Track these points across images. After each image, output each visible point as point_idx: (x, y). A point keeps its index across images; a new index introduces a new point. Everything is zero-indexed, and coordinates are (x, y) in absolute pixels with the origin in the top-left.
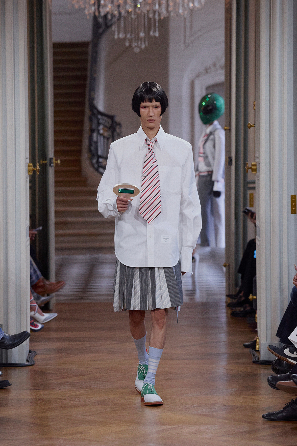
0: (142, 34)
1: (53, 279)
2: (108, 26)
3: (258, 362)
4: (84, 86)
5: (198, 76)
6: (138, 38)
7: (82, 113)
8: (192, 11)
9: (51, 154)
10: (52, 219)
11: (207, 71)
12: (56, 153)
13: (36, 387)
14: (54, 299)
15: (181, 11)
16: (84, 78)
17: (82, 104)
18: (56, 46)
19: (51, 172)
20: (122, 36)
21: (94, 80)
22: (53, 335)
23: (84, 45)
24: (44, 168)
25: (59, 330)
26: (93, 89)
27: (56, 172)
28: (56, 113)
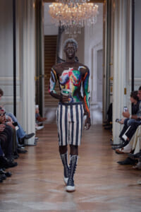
0: (75, 33)
1: (44, 116)
2: (64, 30)
3: (113, 145)
4: (55, 50)
5: (95, 47)
6: (73, 34)
7: (55, 59)
8: (92, 25)
9: (43, 73)
10: (43, 96)
11: (97, 45)
12: (45, 73)
13: (37, 153)
14: (44, 123)
15: (88, 24)
16: (55, 47)
17: (55, 56)
18: (46, 36)
19: (43, 79)
20: (68, 33)
21: (59, 48)
22: (44, 135)
23: (56, 36)
24: (41, 78)
25: (46, 133)
26: (58, 51)
27: (45, 80)
28: (45, 59)
